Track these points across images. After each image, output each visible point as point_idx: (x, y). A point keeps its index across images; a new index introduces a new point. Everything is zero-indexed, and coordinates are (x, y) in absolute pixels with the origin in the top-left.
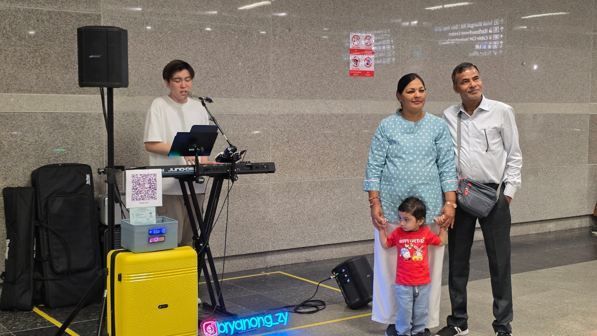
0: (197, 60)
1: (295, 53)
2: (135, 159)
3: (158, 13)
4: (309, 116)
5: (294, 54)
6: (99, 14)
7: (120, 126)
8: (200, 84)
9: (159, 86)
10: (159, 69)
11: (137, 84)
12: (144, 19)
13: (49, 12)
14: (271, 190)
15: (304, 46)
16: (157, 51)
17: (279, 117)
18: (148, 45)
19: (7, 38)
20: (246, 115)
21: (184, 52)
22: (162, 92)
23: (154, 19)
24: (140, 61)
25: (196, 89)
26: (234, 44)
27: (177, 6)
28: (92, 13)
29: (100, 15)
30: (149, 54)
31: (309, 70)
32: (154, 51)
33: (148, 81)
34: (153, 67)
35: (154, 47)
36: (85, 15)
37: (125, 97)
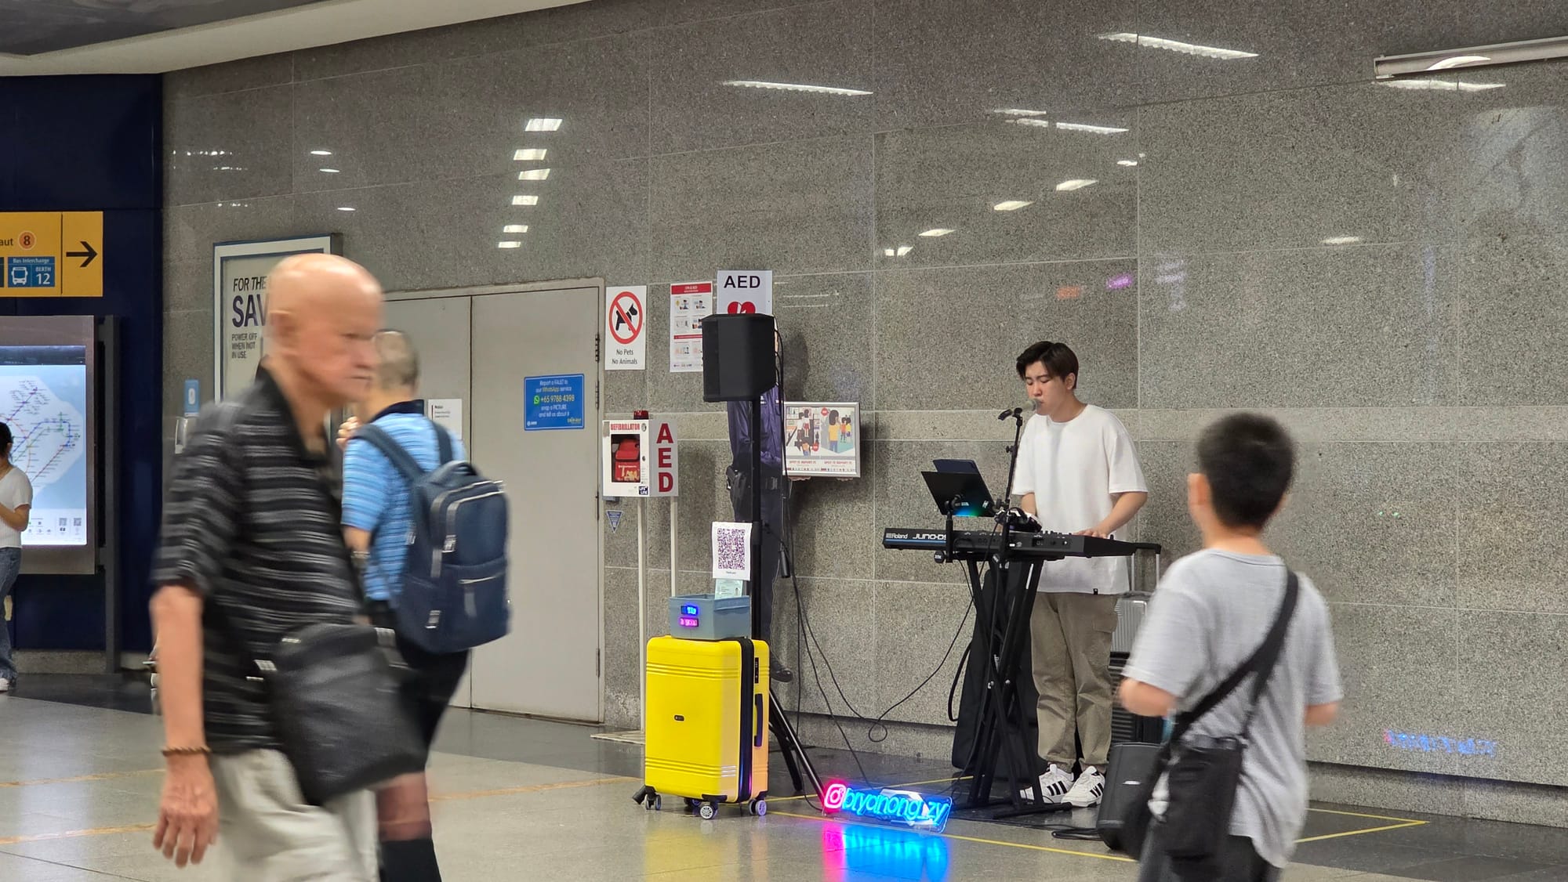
0: (1298, 330)
1: (1517, 291)
2: (1186, 531)
3: (1228, 241)
4: (1556, 447)
5: (1517, 295)
6: (1134, 258)
7: (1164, 468)
8: (1303, 378)
9: (1228, 386)
10: (1228, 353)
11: (1190, 385)
12: (1203, 257)
13: (1065, 266)
14: (1457, 627)
15: (1543, 271)
16: (1224, 317)
17: (1478, 449)
18: (1211, 306)
19: (1013, 316)
20: (1399, 445)
21: (1272, 315)
22: (1233, 398)
23: (1220, 254)
24: (1197, 341)
25: (1296, 390)
26: (1372, 287)
27: (1262, 221)
28: (1125, 258)
29: (1135, 260)
30: (1211, 326)
31: (1557, 331)
32: (1221, 319)
33: (1210, 378)
34: (1217, 349)
35: (1220, 310)
36: (1113, 264)
37: (1172, 411)
